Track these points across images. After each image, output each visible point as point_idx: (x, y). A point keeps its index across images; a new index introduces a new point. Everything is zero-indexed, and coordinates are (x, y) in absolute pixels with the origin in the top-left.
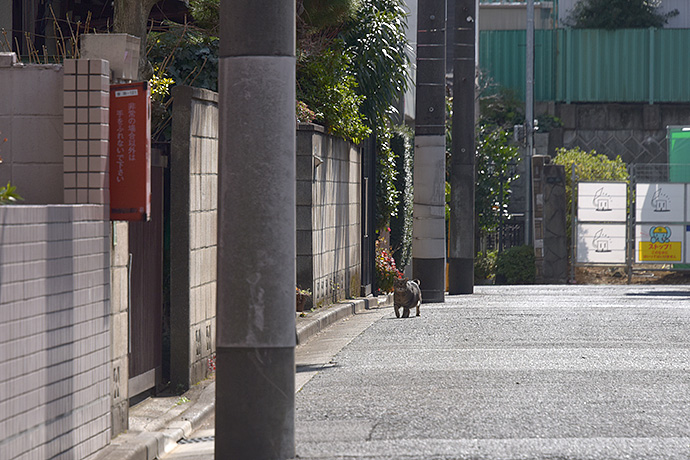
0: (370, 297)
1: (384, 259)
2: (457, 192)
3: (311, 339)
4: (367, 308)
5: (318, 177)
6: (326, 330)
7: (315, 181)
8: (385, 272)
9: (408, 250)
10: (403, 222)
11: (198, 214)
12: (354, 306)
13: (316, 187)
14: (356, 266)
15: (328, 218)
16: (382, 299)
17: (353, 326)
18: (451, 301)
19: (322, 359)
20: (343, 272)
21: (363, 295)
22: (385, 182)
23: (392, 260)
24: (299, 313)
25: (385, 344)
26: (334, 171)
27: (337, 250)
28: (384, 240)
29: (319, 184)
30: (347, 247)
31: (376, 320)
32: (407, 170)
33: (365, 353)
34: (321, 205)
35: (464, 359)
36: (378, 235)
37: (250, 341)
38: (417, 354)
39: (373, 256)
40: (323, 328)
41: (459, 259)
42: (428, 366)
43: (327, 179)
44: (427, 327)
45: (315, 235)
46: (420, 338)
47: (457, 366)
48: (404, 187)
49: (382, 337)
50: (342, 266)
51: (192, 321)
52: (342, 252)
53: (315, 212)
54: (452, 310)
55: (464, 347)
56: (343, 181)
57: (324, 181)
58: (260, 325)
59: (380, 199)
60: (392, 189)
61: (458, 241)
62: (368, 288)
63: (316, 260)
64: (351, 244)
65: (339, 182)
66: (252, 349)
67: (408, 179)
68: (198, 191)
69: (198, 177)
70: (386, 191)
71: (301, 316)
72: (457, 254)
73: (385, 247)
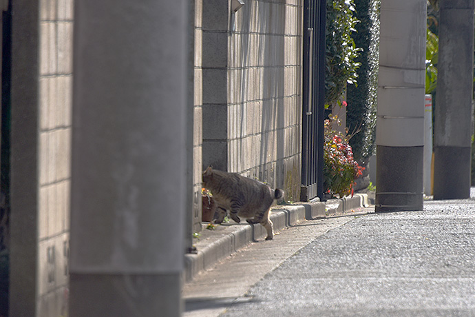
0: (315, 201)
1: (336, 147)
2: (448, 49)
3: (222, 262)
4: (309, 217)
5: (236, 27)
6: (245, 249)
7: (232, 32)
8: (338, 166)
9: (374, 134)
10: (366, 93)
11: (52, 80)
12: (288, 214)
13: (235, 42)
14: (293, 156)
15: (251, 87)
16: (332, 205)
17: (285, 243)
18: (434, 208)
19: (235, 291)
20: (274, 165)
21: (304, 198)
22: (339, 34)
23: (349, 148)
24: (205, 225)
25: (328, 270)
26: (261, 18)
27: (265, 133)
28: (338, 118)
29: (237, 37)
30: (281, 129)
31: (319, 234)
32: (373, 16)
33: (298, 282)
34: (241, 68)
35: (441, 293)
36: (329, 111)
37: (117, 263)
38: (373, 285)
39: (321, 142)
40: (241, 246)
41: (450, 148)
42: (387, 302)
43: (252, 29)
44: (392, 247)
45: (232, 111)
46: (380, 262)
47: (430, 303)
48: (368, 42)
49: (324, 260)
50: (272, 156)
51: (42, 233)
52: (273, 136)
53: (232, 79)
54: (432, 222)
55: (443, 275)
56: (275, 34)
57: (245, 33)
58: (132, 239)
59: (332, 59)
60: (350, 45)
61: (448, 121)
62: (312, 189)
63: (233, 147)
64: (286, 123)
65: (269, 34)
66: (119, 276)
67: (375, 29)
68: (53, 46)
69: (52, 25)
70: (340, 48)
71: (209, 228)
72: (446, 141)
73: (338, 129)
